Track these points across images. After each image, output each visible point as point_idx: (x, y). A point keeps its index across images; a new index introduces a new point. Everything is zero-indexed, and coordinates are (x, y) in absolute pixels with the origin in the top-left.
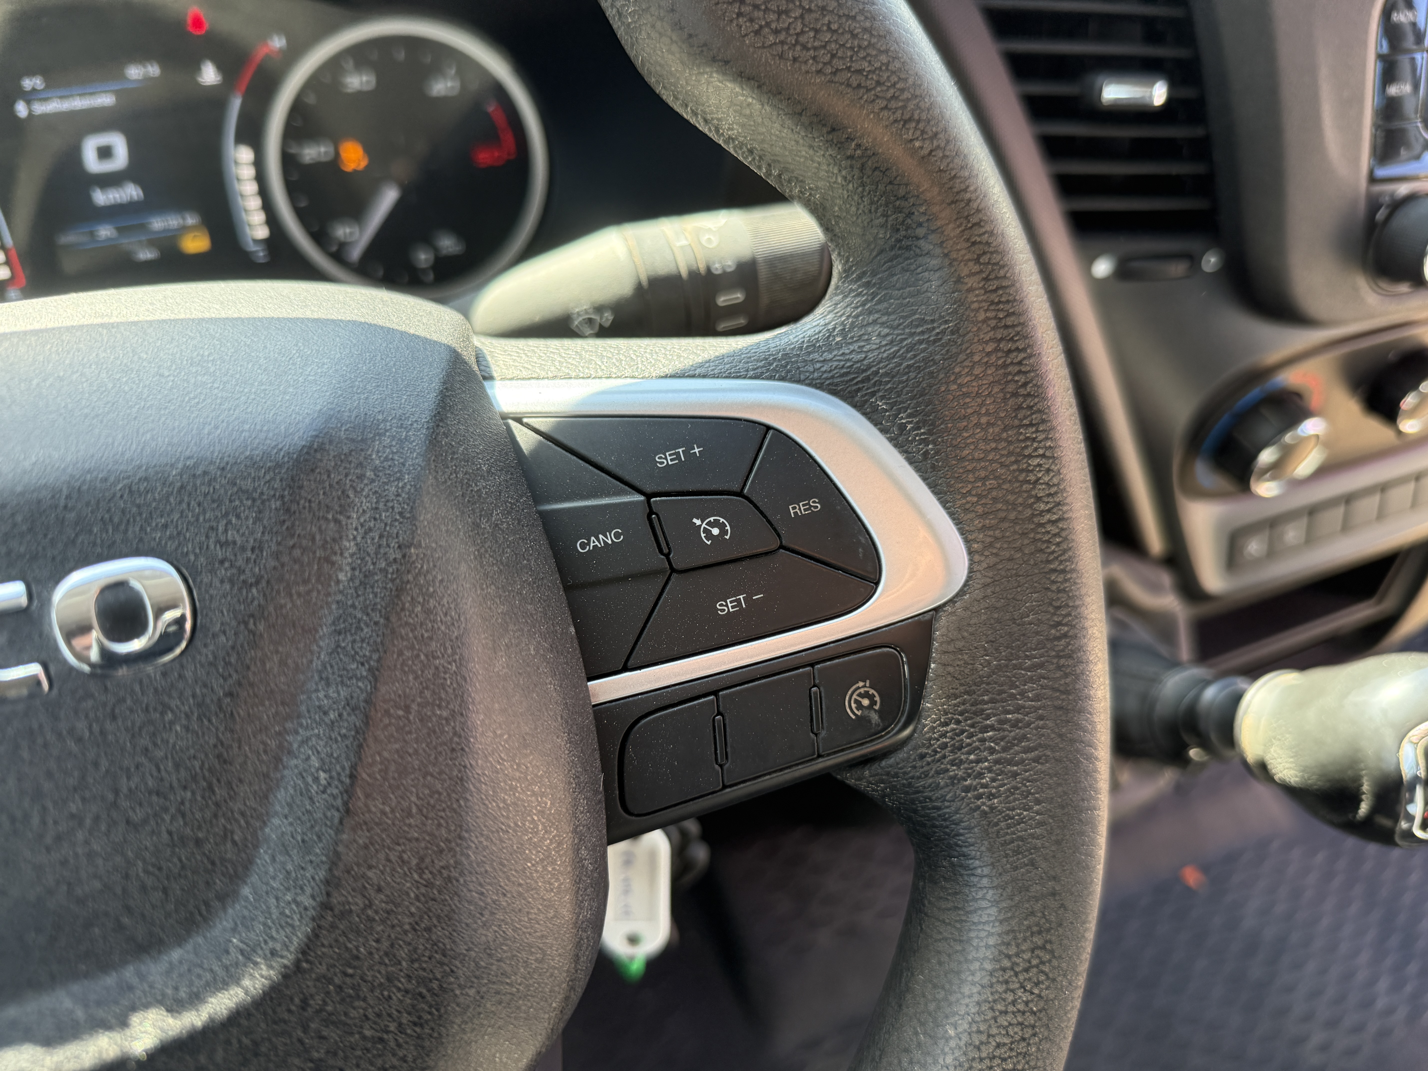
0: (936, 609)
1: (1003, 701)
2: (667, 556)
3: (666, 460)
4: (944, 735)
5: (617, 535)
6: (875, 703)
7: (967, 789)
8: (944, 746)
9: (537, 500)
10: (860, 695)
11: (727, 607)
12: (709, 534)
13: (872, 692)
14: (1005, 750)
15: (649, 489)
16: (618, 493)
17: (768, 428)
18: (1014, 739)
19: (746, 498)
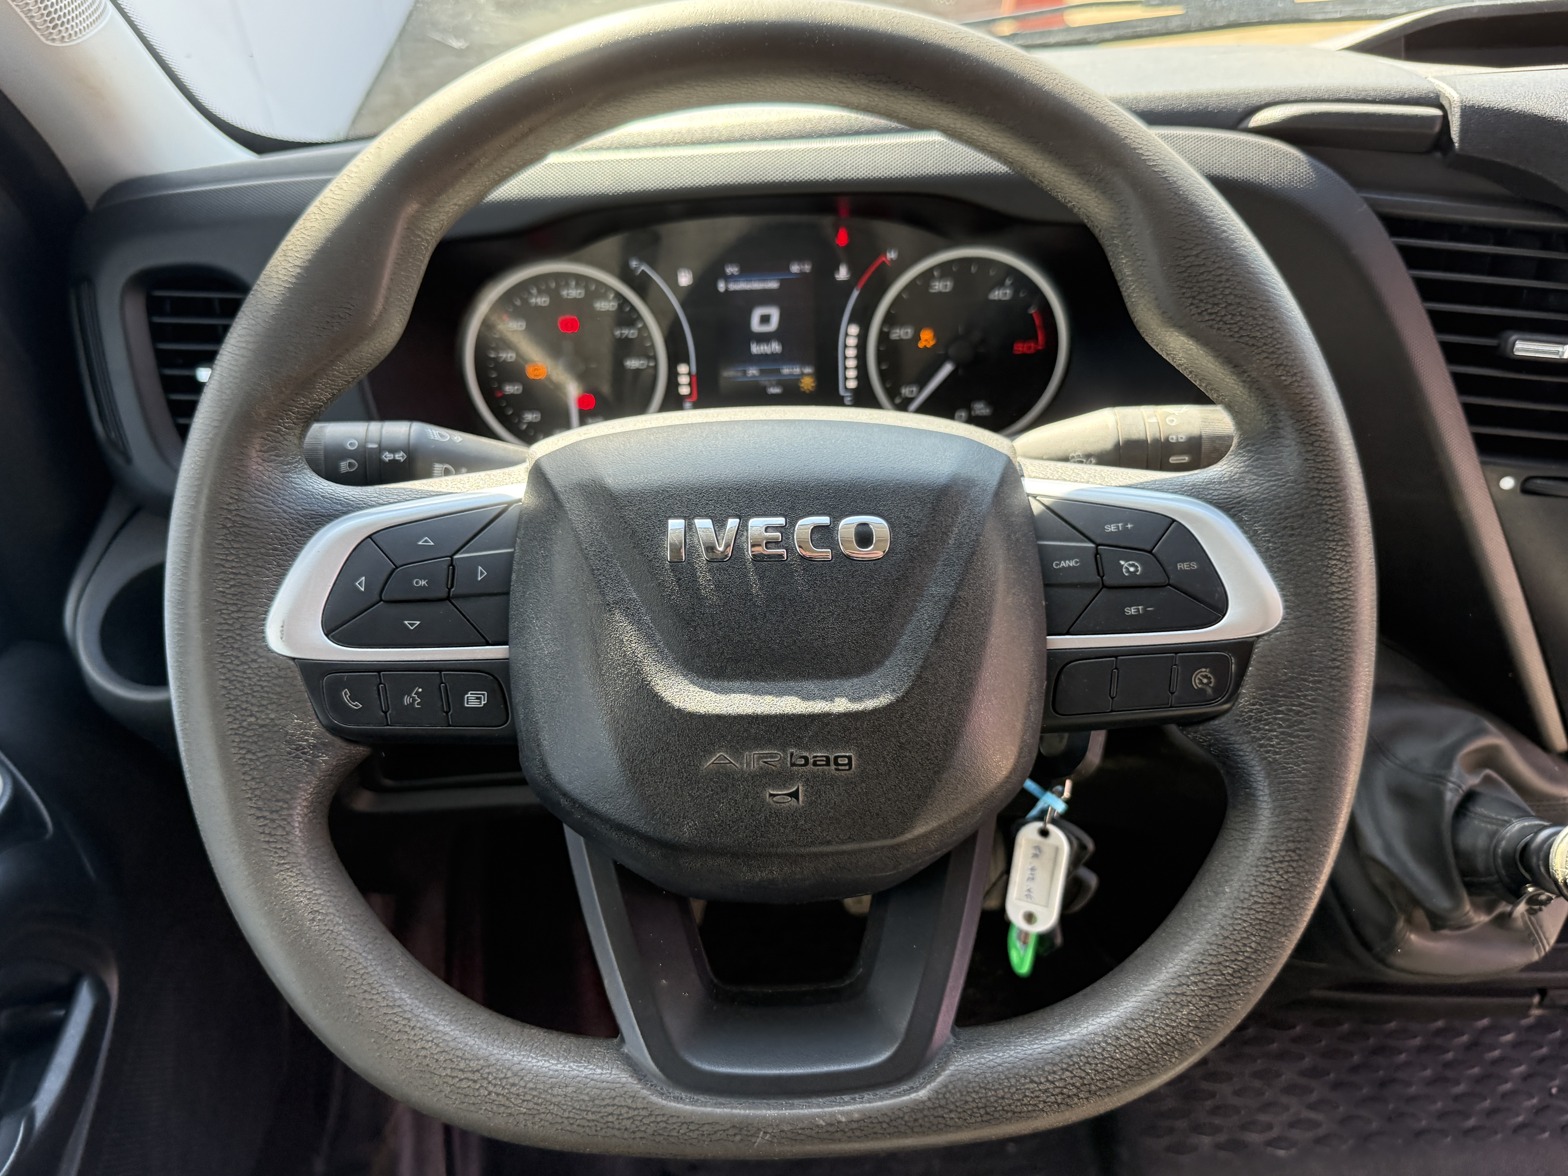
0: (1258, 637)
1: (1292, 697)
2: (1102, 577)
3: (1111, 528)
4: (1251, 711)
5: (1076, 562)
6: (1211, 683)
7: (1261, 746)
8: (1251, 717)
9: (1039, 538)
10: (1202, 676)
11: (1132, 611)
12: (1128, 571)
13: (1210, 675)
14: (1289, 727)
15: (1099, 541)
16: (1082, 541)
17: (1174, 521)
18: (1296, 721)
19: (1153, 554)
